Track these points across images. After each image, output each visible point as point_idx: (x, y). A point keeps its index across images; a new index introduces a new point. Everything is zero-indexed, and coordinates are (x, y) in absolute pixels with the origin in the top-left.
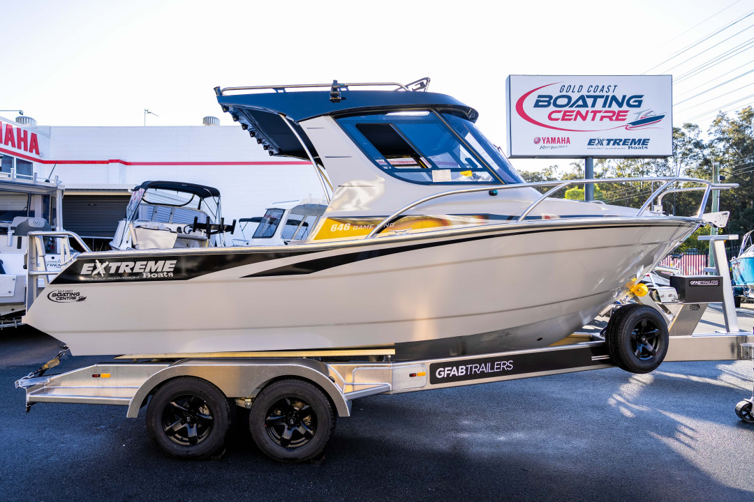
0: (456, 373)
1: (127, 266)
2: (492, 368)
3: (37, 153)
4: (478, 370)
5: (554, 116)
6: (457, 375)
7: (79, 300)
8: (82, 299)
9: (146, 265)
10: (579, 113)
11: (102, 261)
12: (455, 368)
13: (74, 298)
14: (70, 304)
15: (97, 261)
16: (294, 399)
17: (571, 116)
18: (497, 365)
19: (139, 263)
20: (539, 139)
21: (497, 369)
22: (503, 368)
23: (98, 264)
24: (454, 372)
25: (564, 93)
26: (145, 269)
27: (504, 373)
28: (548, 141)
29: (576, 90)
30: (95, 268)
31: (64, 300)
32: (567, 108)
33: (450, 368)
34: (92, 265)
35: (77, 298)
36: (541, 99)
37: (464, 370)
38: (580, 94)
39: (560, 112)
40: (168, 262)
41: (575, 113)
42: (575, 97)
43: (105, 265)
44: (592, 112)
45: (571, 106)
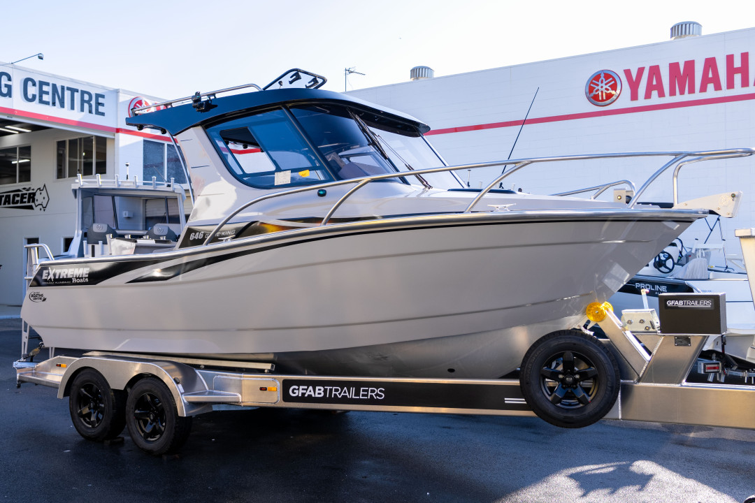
0: (312, 393)
1: (64, 272)
2: (357, 393)
4: (340, 394)
6: (313, 396)
7: (43, 301)
8: (45, 300)
9: (74, 272)
11: (52, 269)
12: (311, 388)
15: (49, 268)
16: (156, 398)
18: (363, 391)
19: (70, 270)
21: (363, 395)
22: (371, 396)
24: (310, 392)
26: (73, 275)
27: (372, 401)
30: (49, 273)
31: (36, 300)
33: (306, 387)
34: (47, 271)
35: (42, 298)
37: (321, 392)
40: (86, 269)
43: (54, 271)
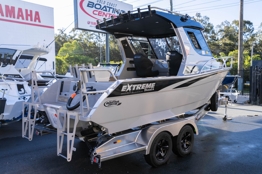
1: (139, 86)
3: (40, 21)
5: (95, 12)
7: (119, 105)
8: (120, 104)
9: (146, 85)
10: (104, 13)
11: (130, 85)
13: (116, 104)
14: (115, 107)
15: (128, 84)
17: (101, 14)
19: (143, 85)
20: (89, 22)
23: (129, 86)
25: (99, 3)
26: (145, 87)
28: (93, 24)
29: (103, 2)
30: (127, 88)
31: (111, 106)
32: (100, 10)
34: (126, 86)
35: (118, 104)
36: (90, 3)
38: (104, 5)
39: (97, 11)
40: (153, 84)
41: (103, 13)
42: (103, 6)
43: (131, 86)
44: (109, 14)
45: (101, 10)
